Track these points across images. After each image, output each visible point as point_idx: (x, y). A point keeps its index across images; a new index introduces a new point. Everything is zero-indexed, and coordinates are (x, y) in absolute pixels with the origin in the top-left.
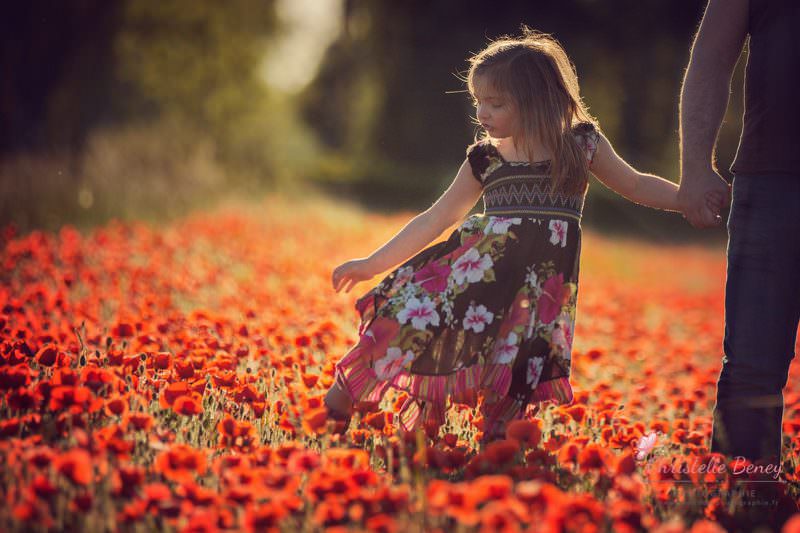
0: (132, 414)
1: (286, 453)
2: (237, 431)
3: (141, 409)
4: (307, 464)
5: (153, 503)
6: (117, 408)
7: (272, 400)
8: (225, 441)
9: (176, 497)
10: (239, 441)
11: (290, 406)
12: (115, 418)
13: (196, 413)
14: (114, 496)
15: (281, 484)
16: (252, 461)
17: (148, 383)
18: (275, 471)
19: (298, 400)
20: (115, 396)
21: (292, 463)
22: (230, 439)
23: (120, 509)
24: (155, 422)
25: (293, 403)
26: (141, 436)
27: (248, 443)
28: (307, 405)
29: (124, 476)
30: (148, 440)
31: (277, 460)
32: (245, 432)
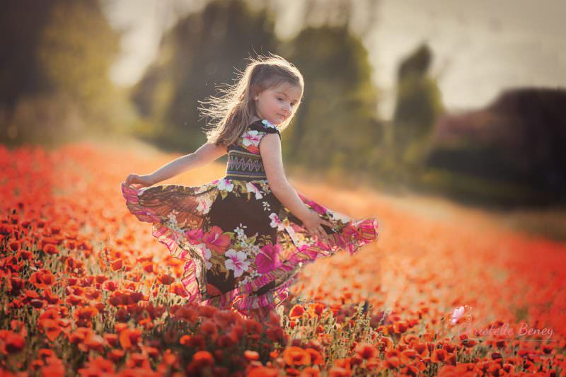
0: (23, 251)
1: (101, 280)
2: (75, 265)
3: (27, 249)
4: (111, 287)
5: (29, 299)
6: (14, 247)
7: (97, 250)
8: (68, 269)
9: (41, 298)
10: (76, 270)
11: (105, 255)
12: (13, 252)
13: (55, 253)
14: (8, 293)
15: (95, 296)
16: (82, 282)
17: (33, 235)
18: (93, 289)
19: (109, 252)
20: (13, 240)
21: (103, 286)
22: (71, 269)
23: (10, 301)
24: (34, 256)
25: (107, 253)
26: (25, 263)
27: (81, 272)
28: (114, 255)
29: (14, 283)
30: (29, 265)
31: (95, 283)
32: (79, 266)
